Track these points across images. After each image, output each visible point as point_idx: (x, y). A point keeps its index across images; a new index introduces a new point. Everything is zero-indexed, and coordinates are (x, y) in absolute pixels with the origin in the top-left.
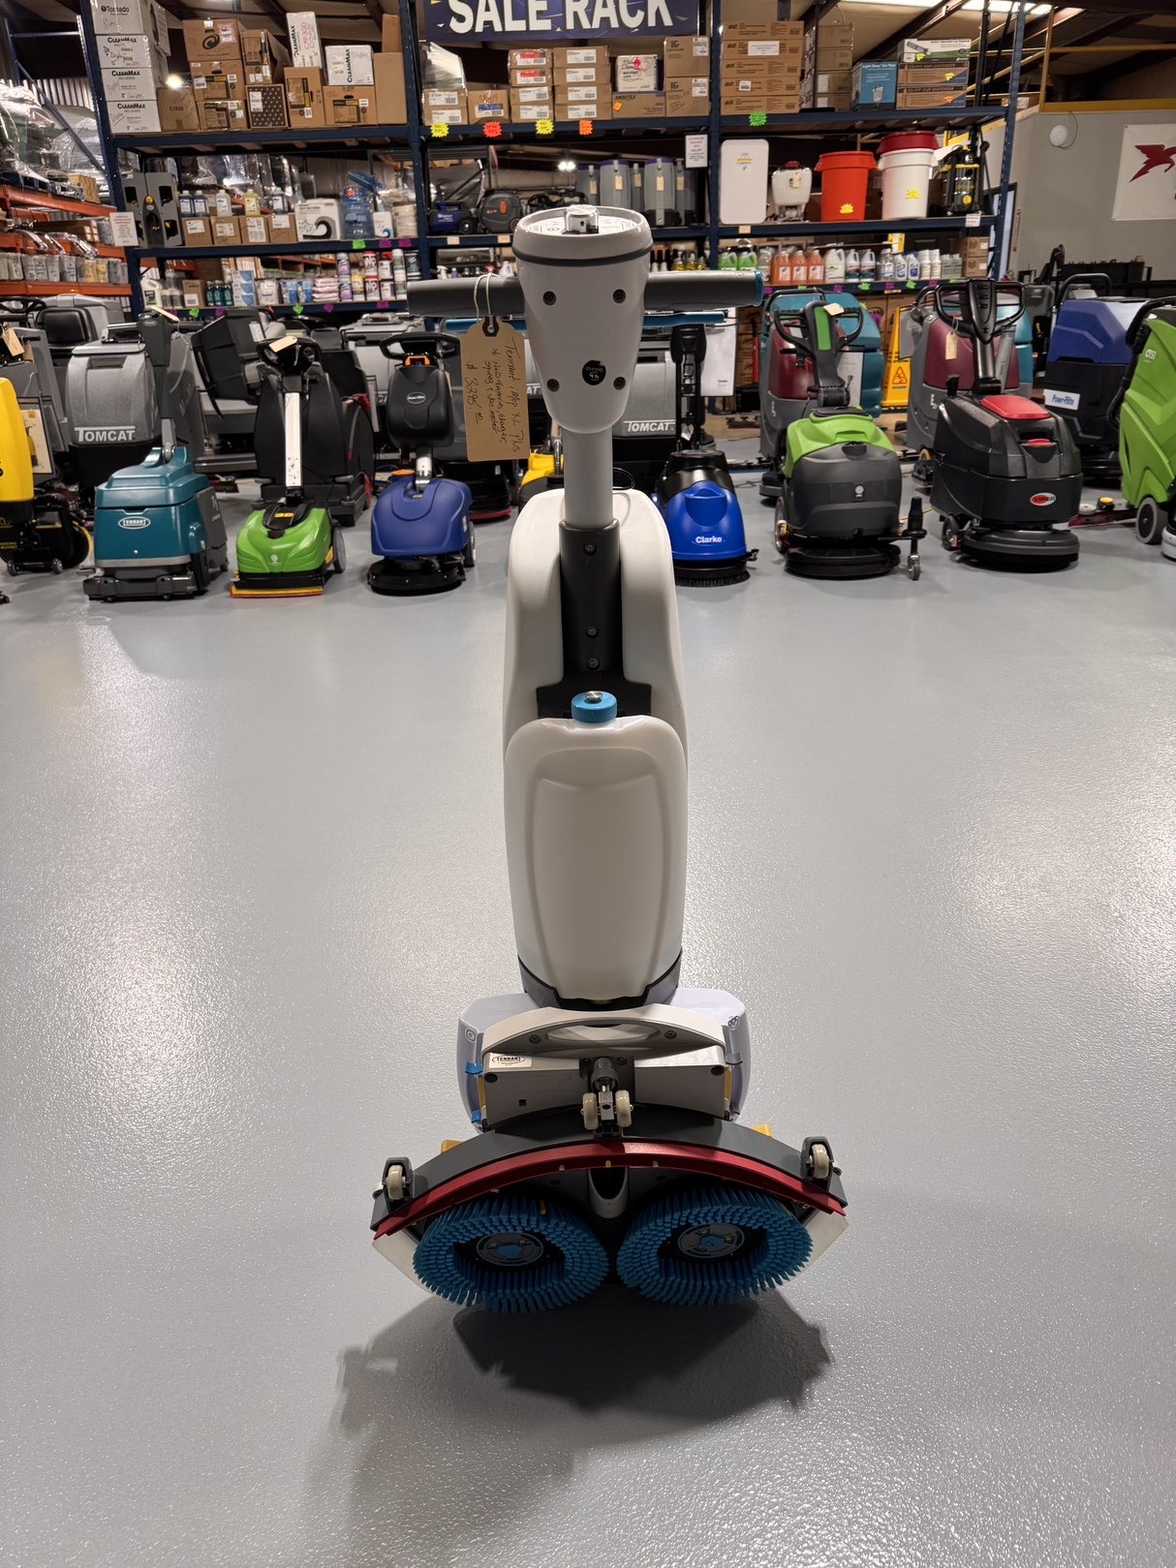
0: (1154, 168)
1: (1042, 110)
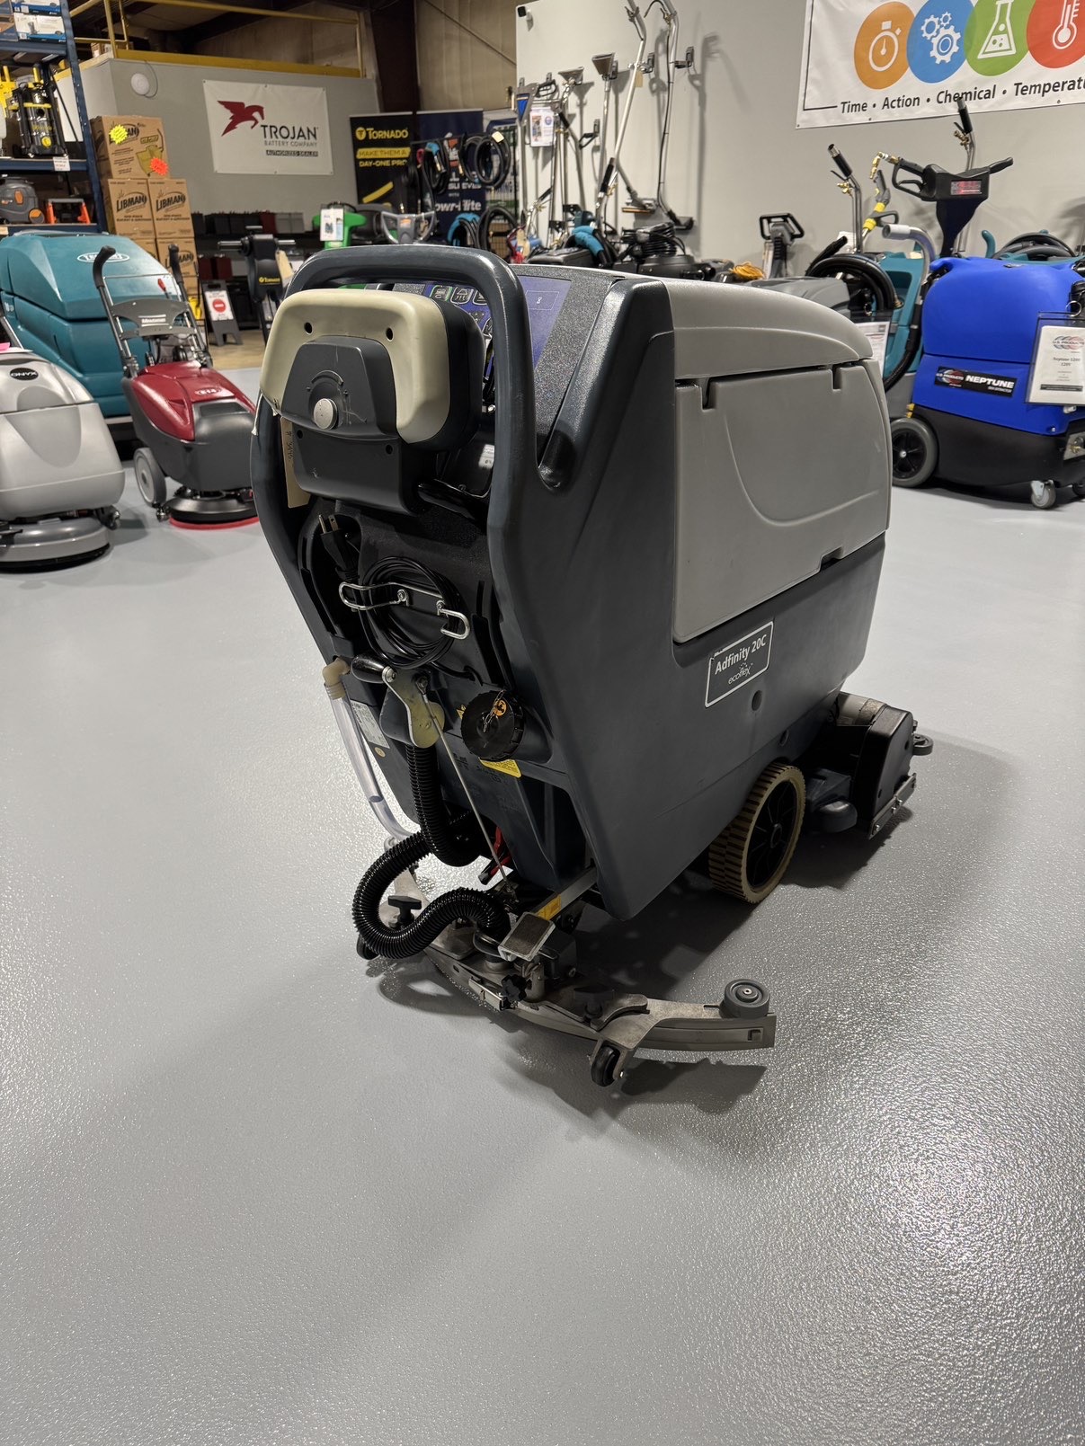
0: (242, 124)
1: (117, 56)
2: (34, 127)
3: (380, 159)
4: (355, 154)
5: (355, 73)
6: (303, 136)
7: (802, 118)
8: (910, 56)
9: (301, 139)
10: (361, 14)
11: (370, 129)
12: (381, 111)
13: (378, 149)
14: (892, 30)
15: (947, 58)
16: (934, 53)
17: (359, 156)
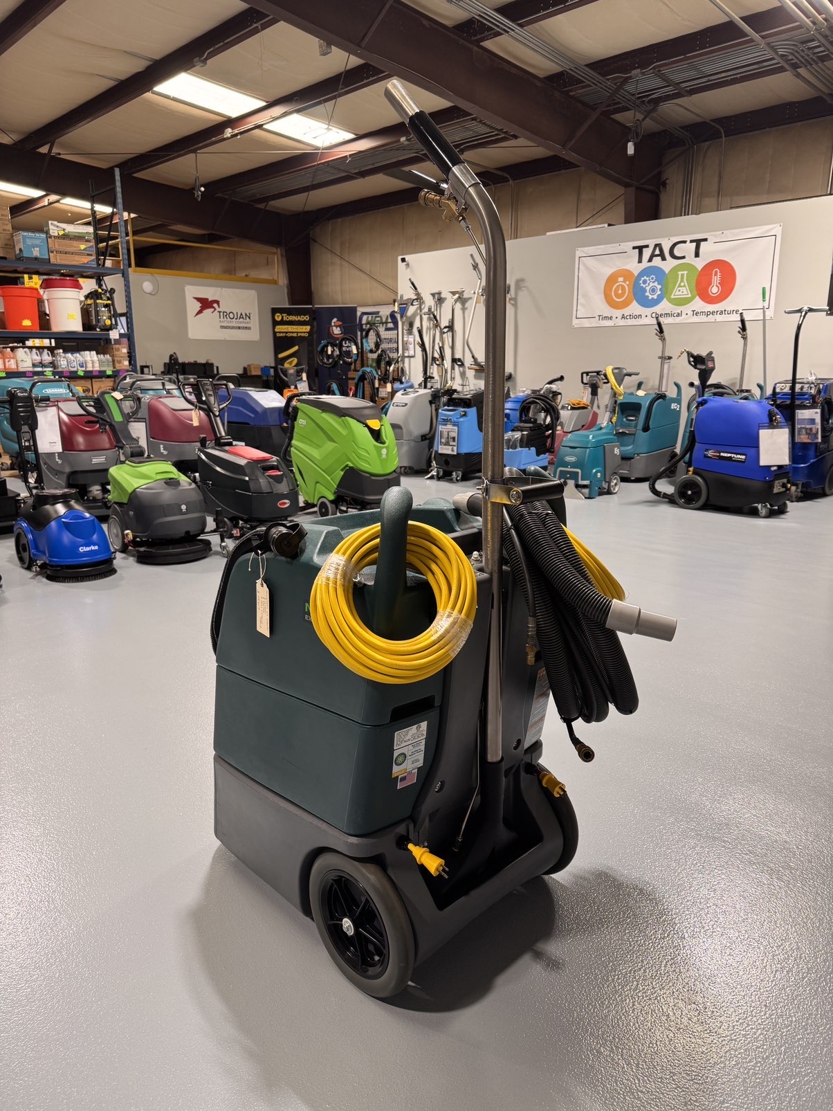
0: (206, 310)
1: (135, 271)
2: (101, 314)
3: (290, 332)
4: (274, 328)
5: (275, 282)
6: (243, 318)
7: (575, 322)
8: (635, 295)
9: (241, 320)
10: (279, 250)
11: (284, 315)
12: (289, 305)
13: (290, 327)
14: (624, 281)
15: (655, 297)
16: (647, 294)
17: (276, 330)
